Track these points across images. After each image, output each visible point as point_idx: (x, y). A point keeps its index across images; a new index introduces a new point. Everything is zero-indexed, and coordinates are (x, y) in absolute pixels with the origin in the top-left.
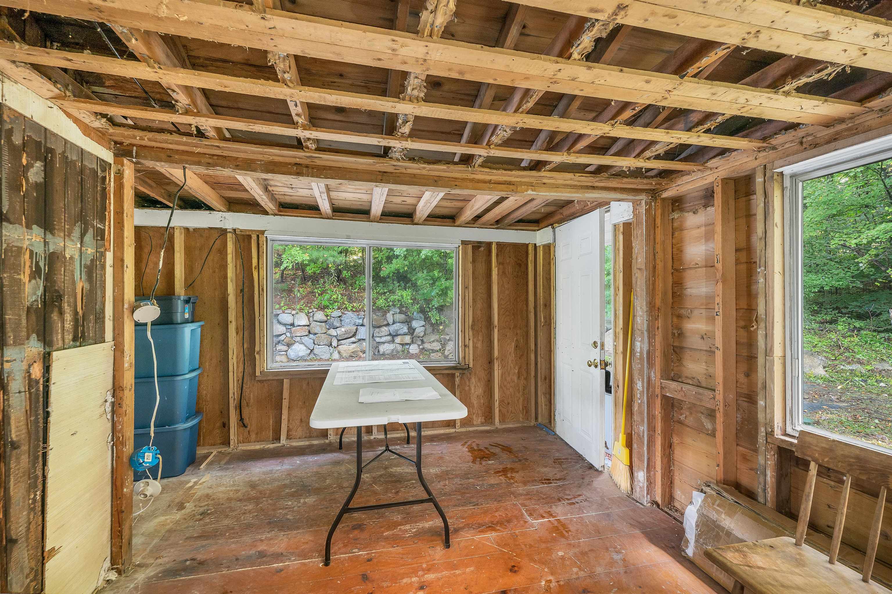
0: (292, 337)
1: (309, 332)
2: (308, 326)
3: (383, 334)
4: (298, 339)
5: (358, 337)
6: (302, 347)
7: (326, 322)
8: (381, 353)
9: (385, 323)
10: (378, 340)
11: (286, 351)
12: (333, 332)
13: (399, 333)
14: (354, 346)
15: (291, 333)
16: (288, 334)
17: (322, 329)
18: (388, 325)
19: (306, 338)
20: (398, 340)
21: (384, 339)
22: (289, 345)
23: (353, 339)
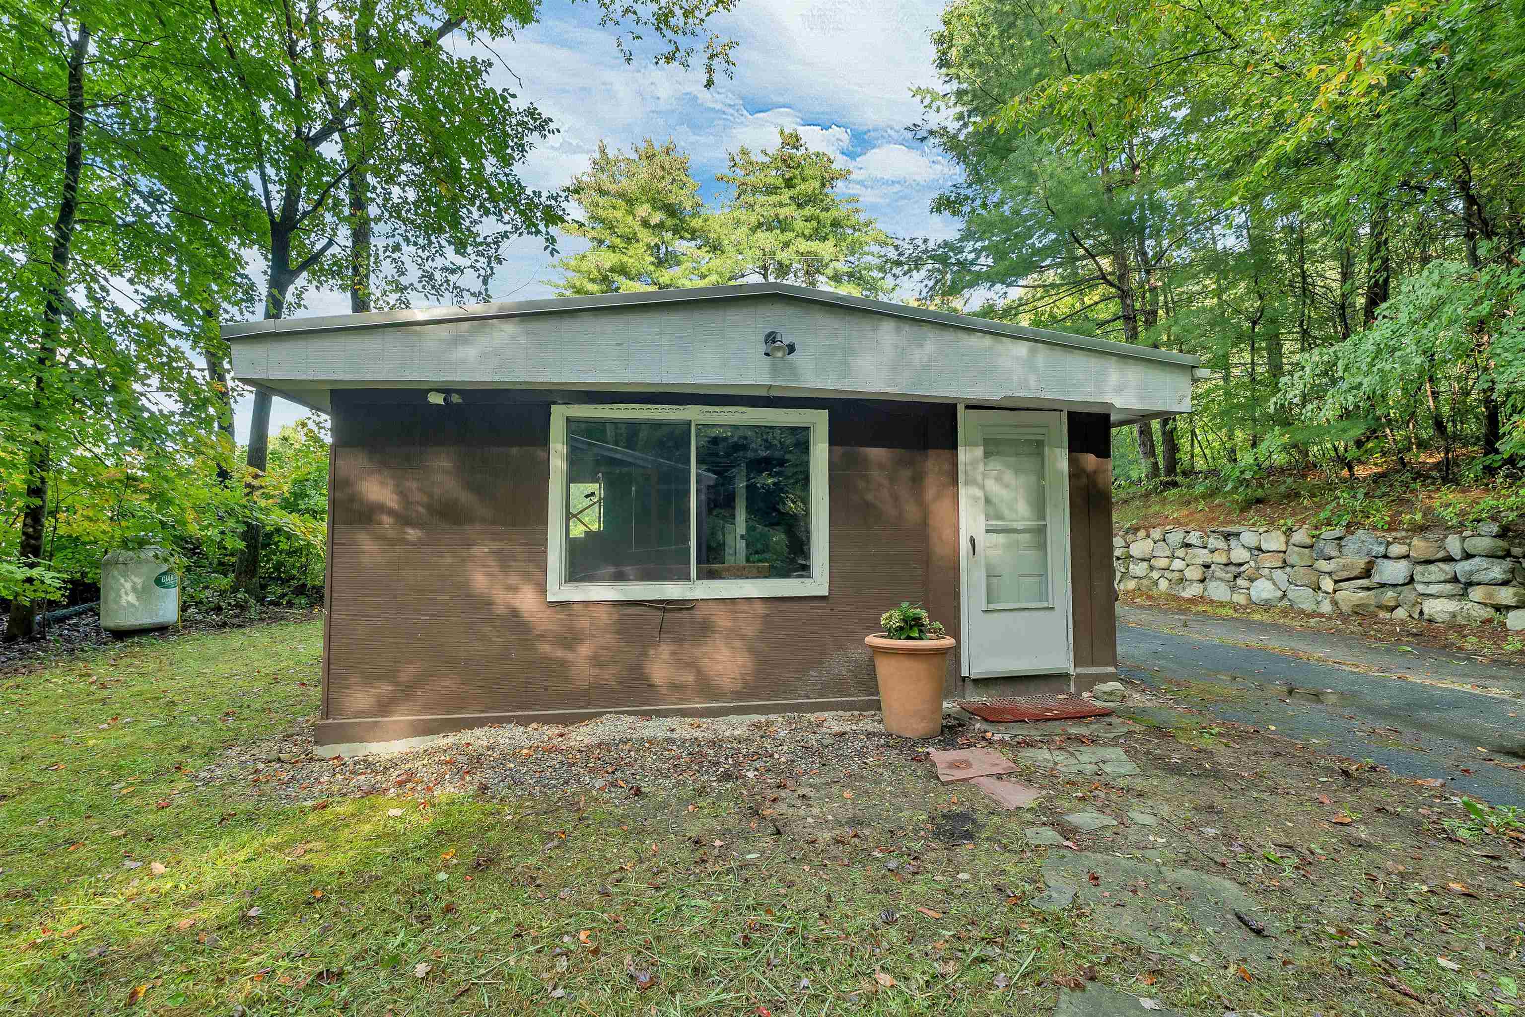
0: (1258, 569)
1: (1285, 561)
2: (1285, 552)
3: (1433, 578)
4: (1267, 571)
5: (1376, 578)
6: (1268, 585)
7: (1312, 547)
8: (1426, 617)
9: (1441, 554)
10: (1420, 588)
11: (1248, 589)
12: (1323, 565)
13: (1475, 578)
14: (1363, 594)
15: (1256, 562)
16: (1252, 563)
17: (1302, 559)
18: (1449, 559)
19: (1279, 571)
20: (1477, 593)
21: (1433, 589)
22: (1252, 580)
23: (1364, 582)
